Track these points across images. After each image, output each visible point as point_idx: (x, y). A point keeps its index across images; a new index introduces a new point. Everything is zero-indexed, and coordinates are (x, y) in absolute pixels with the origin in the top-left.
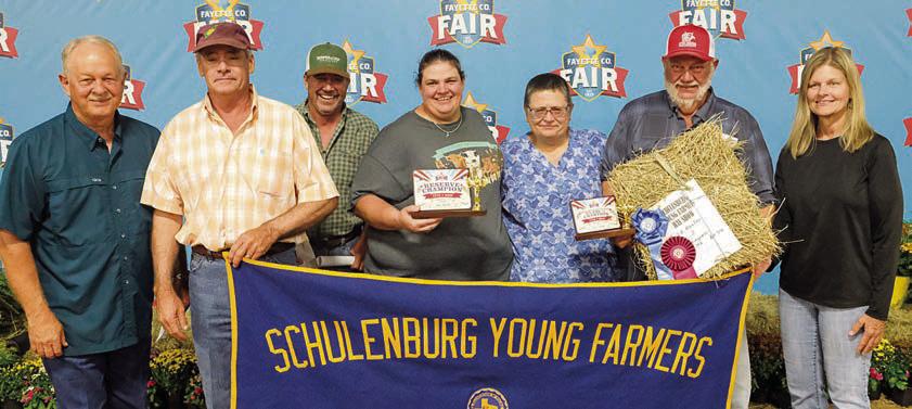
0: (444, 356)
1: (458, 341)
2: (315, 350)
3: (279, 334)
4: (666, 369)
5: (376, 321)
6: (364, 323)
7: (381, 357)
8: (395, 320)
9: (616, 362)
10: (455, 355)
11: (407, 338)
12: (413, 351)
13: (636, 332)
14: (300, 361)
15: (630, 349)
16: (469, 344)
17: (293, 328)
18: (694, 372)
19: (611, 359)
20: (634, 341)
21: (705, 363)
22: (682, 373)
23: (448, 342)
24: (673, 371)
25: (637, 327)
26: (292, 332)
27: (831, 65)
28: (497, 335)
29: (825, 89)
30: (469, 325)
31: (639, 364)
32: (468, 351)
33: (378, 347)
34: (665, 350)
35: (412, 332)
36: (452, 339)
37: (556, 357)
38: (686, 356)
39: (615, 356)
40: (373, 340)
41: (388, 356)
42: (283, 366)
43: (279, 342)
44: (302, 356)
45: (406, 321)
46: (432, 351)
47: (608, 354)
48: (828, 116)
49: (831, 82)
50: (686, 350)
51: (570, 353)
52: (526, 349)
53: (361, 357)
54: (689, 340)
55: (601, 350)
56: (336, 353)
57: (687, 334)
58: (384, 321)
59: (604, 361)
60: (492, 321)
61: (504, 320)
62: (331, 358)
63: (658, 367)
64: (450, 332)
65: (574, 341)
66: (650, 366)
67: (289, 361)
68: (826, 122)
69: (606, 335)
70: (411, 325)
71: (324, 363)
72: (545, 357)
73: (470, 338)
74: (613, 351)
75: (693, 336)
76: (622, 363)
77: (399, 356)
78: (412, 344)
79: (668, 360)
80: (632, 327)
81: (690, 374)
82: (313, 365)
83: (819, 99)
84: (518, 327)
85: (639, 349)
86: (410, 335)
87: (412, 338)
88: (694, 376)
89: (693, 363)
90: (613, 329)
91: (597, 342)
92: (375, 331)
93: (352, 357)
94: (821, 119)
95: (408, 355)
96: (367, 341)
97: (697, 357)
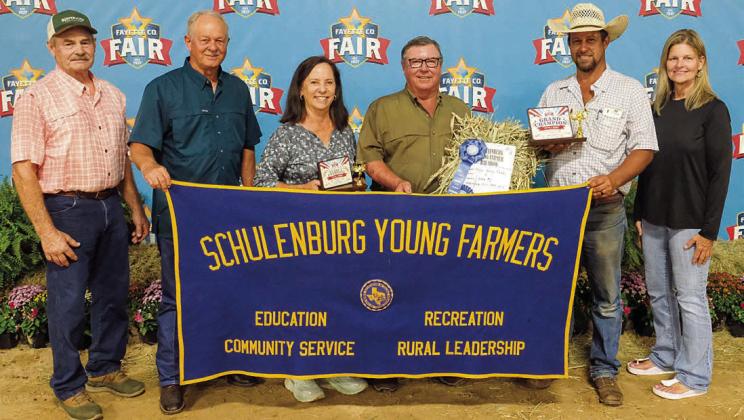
0: (340, 252)
1: (351, 240)
2: (239, 252)
3: (211, 240)
4: (519, 263)
5: (286, 225)
6: (276, 227)
7: (291, 255)
8: (301, 224)
9: (478, 257)
10: (349, 252)
11: (311, 238)
12: (315, 248)
13: (495, 233)
14: (228, 261)
15: (490, 247)
16: (359, 242)
17: (221, 235)
18: (543, 265)
19: (475, 255)
20: (493, 239)
21: (553, 259)
22: (533, 265)
23: (343, 242)
24: (525, 264)
25: (496, 228)
26: (220, 238)
27: (688, 43)
28: (381, 234)
29: (682, 62)
30: (359, 225)
31: (497, 259)
32: (359, 248)
33: (288, 247)
34: (519, 247)
35: (314, 233)
36: (346, 238)
37: (430, 253)
38: (536, 252)
39: (478, 252)
40: (284, 241)
41: (297, 254)
42: (215, 265)
43: (211, 247)
44: (229, 256)
45: (309, 224)
46: (330, 248)
47: (472, 251)
48: (682, 84)
49: (686, 58)
50: (536, 247)
51: (441, 250)
52: (405, 246)
53: (275, 256)
54: (538, 239)
55: (467, 247)
56: (256, 254)
57: (536, 235)
58: (292, 225)
59: (469, 256)
60: (377, 221)
61: (386, 221)
62: (251, 257)
63: (513, 261)
64: (344, 233)
65: (444, 240)
66: (506, 260)
67: (220, 261)
68: (679, 87)
69: (470, 234)
70: (313, 227)
71: (246, 261)
72: (421, 252)
73: (360, 237)
74: (476, 248)
75: (542, 236)
76: (484, 258)
77: (305, 253)
78: (315, 242)
79: (521, 256)
80: (492, 229)
81: (539, 267)
82: (238, 263)
83: (677, 69)
84: (398, 226)
85: (497, 246)
86: (313, 235)
87: (314, 238)
88: (544, 269)
89: (541, 258)
90: (476, 229)
91: (463, 240)
92: (286, 233)
93: (268, 257)
94: (676, 85)
95: (312, 252)
96: (280, 241)
97: (546, 254)
